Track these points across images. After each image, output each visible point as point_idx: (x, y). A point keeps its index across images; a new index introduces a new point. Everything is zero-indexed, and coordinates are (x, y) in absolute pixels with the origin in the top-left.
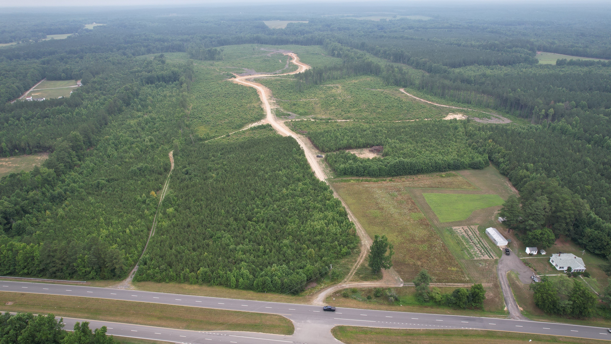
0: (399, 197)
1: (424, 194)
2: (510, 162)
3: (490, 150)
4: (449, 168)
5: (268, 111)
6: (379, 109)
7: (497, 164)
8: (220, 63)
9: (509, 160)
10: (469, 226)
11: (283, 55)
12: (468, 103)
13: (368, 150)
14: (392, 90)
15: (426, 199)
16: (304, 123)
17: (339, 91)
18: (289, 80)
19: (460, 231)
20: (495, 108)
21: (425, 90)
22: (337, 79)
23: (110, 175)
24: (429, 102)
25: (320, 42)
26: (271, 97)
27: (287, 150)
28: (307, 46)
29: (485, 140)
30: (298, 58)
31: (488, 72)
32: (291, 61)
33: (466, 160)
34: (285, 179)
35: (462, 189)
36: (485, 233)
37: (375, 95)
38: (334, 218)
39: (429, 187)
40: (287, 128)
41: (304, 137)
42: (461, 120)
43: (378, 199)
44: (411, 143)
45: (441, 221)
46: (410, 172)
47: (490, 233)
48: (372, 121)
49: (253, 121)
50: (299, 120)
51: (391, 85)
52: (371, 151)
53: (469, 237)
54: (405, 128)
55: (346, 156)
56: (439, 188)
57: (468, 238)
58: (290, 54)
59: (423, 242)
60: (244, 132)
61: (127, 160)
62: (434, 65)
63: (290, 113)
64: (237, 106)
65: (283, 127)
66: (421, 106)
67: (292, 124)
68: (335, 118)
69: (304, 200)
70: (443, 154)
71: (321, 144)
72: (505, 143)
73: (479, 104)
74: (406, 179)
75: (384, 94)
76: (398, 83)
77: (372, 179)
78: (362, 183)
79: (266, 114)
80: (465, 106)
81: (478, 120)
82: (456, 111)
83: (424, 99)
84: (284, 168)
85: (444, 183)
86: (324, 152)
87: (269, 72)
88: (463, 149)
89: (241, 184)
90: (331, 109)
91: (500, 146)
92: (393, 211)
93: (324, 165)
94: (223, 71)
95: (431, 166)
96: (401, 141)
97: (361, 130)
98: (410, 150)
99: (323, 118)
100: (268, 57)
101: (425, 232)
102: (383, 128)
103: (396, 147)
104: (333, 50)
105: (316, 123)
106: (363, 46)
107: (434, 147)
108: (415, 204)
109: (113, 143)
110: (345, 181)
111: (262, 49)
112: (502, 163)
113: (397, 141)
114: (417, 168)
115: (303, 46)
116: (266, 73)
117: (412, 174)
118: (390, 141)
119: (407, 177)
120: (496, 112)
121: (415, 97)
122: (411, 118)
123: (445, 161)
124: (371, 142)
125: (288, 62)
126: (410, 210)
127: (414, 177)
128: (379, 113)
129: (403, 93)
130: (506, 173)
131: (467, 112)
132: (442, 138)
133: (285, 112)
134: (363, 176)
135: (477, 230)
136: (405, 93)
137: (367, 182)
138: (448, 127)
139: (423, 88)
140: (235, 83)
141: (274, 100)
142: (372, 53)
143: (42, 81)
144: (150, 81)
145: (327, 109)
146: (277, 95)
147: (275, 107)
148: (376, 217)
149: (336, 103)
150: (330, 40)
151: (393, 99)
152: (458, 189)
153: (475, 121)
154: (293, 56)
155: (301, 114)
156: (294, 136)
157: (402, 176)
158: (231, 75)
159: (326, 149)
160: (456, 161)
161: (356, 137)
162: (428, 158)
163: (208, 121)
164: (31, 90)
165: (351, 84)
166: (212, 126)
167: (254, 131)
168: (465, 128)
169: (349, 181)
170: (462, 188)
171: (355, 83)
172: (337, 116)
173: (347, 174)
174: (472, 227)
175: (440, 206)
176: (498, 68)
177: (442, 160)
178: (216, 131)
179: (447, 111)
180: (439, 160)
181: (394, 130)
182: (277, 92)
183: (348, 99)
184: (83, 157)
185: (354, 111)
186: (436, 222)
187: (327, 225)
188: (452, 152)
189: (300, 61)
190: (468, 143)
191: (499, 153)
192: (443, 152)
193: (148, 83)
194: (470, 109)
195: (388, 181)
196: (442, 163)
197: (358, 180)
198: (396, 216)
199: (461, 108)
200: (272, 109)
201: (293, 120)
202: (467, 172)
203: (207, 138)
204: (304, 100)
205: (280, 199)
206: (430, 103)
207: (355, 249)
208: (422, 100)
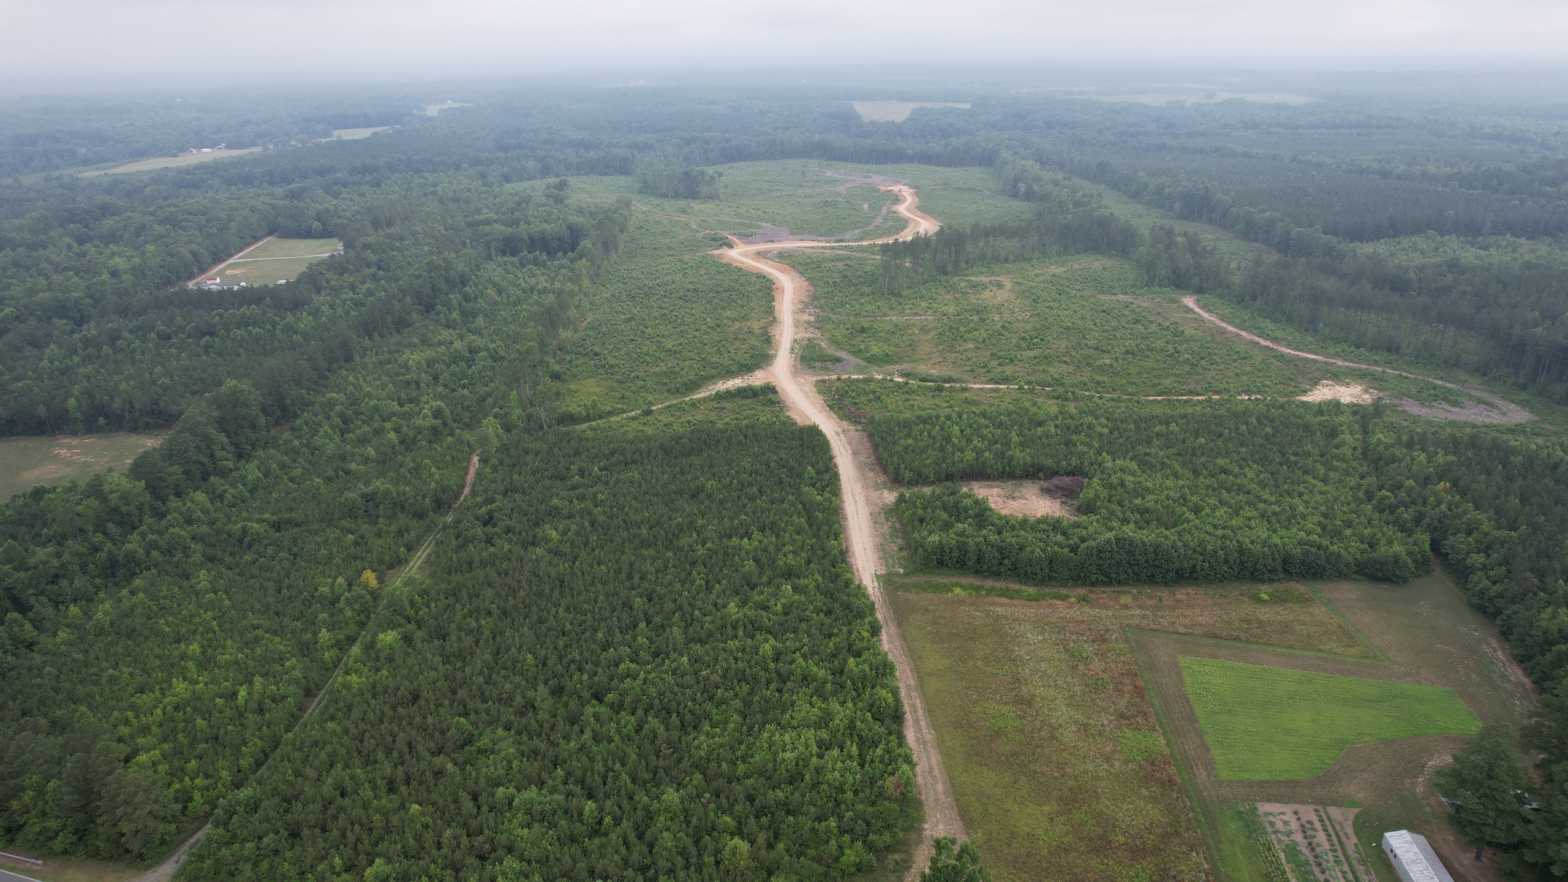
0: (1097, 665)
1: (1184, 661)
2: (1509, 572)
3: (1440, 521)
4: (1286, 571)
5: (783, 347)
6: (1106, 355)
7: (1461, 572)
8: (709, 207)
9: (1506, 562)
10: (1320, 808)
11: (878, 191)
12: (1389, 350)
13: (1037, 487)
14: (1159, 299)
15: (1188, 680)
16: (872, 386)
17: (1002, 296)
18: (870, 259)
19: (1286, 823)
20: (1482, 370)
21: (1258, 303)
22: (1006, 261)
23: (291, 509)
24: (1263, 342)
25: (987, 160)
26: (806, 305)
27: (791, 470)
28: (951, 169)
29: (1427, 480)
30: (917, 200)
31: (1469, 255)
32: (895, 208)
33: (1350, 548)
34: (750, 565)
35: (1319, 654)
36: (1379, 845)
37: (1104, 311)
38: (852, 726)
39: (1206, 635)
40: (819, 399)
41: (857, 431)
42: (1355, 405)
43: (1023, 664)
44: (1176, 476)
45: (1223, 773)
46: (1153, 576)
47: (1398, 852)
48: (1073, 393)
49: (732, 372)
50: (861, 377)
51: (1160, 285)
52: (1047, 492)
53: (1316, 857)
54: (1167, 423)
55: (958, 503)
56: (1241, 641)
57: (1311, 859)
58: (895, 188)
59: (1137, 853)
60: (693, 405)
61: (353, 466)
62: (1296, 231)
63: (843, 355)
64: (704, 327)
65: (808, 397)
66: (1237, 352)
67: (837, 388)
68: (966, 377)
69: (779, 645)
70: (1274, 520)
71: (895, 458)
72: (1498, 498)
73: (1426, 357)
74: (1134, 598)
75: (1133, 311)
76: (1180, 282)
77: (1023, 588)
78: (990, 599)
79: (776, 355)
80: (1378, 358)
81: (1414, 408)
82: (1345, 374)
83: (1250, 332)
84: (762, 530)
85: (1260, 623)
86: (899, 482)
87: (825, 235)
88: (1344, 509)
89: (618, 571)
90: (961, 348)
91: (1477, 508)
92: (1063, 714)
93: (886, 529)
94: (706, 229)
95: (1226, 561)
96: (1145, 465)
97: (1031, 422)
98: (1168, 497)
99: (930, 375)
100: (838, 194)
101: (1155, 813)
102: (1097, 418)
103: (1122, 484)
104: (1016, 181)
105: (905, 390)
106: (1101, 174)
107: (1249, 493)
108: (1142, 698)
109: (341, 415)
110: (938, 588)
111: (829, 174)
112: (1478, 569)
113: (1134, 466)
114: (1177, 564)
115: (941, 169)
116: (815, 238)
117: (1157, 583)
118: (1109, 464)
119: (1139, 592)
120: (1482, 384)
121: (1224, 325)
122: (1199, 389)
123: (1276, 546)
124: (1049, 462)
125: (884, 210)
126: (1122, 716)
127: (1164, 593)
128: (1102, 369)
129: (1191, 310)
130: (1491, 609)
131: (1381, 380)
132: (1281, 464)
133: (831, 351)
134: (999, 575)
135: (1350, 830)
136: (1197, 310)
137: (1007, 597)
138: (1306, 427)
139: (1254, 299)
140: (724, 261)
141: (810, 315)
142: (1125, 192)
143: (268, 239)
144: (509, 247)
145: (952, 349)
146: (823, 301)
147: (808, 335)
148: (998, 734)
149: (982, 331)
150: (1016, 153)
151: (1153, 328)
152: (1307, 653)
153: (1404, 411)
154: (905, 194)
155: (873, 360)
156: (828, 425)
157: (1125, 588)
158: (721, 239)
159: (908, 475)
160: (1313, 550)
161: (1008, 444)
162: (1220, 532)
163: (611, 366)
164: (231, 261)
165: (1041, 279)
166: (618, 381)
167: (724, 404)
168: (1365, 432)
169: (949, 589)
170: (1321, 651)
171: (1054, 275)
172: (972, 371)
173: (947, 565)
174: (1334, 812)
175: (1229, 711)
176: (1504, 243)
177: (1264, 543)
178: (623, 397)
179: (1316, 374)
180: (1252, 542)
181: (1132, 426)
182: (826, 290)
183: (1019, 321)
184: (249, 448)
185: (1029, 358)
186: (1201, 774)
187: (824, 746)
188: (1304, 517)
189: (918, 208)
190: (1364, 488)
191: (1469, 533)
192: (1274, 513)
193: (504, 253)
194: (1394, 369)
195: (1073, 600)
196: (1264, 553)
197: (977, 589)
198: (1069, 736)
199: (1365, 367)
200: (795, 341)
201: (844, 377)
202: (1349, 592)
203: (588, 415)
204: (894, 318)
205: (710, 635)
206: (1268, 343)
207: (894, 851)
208: (1244, 334)
